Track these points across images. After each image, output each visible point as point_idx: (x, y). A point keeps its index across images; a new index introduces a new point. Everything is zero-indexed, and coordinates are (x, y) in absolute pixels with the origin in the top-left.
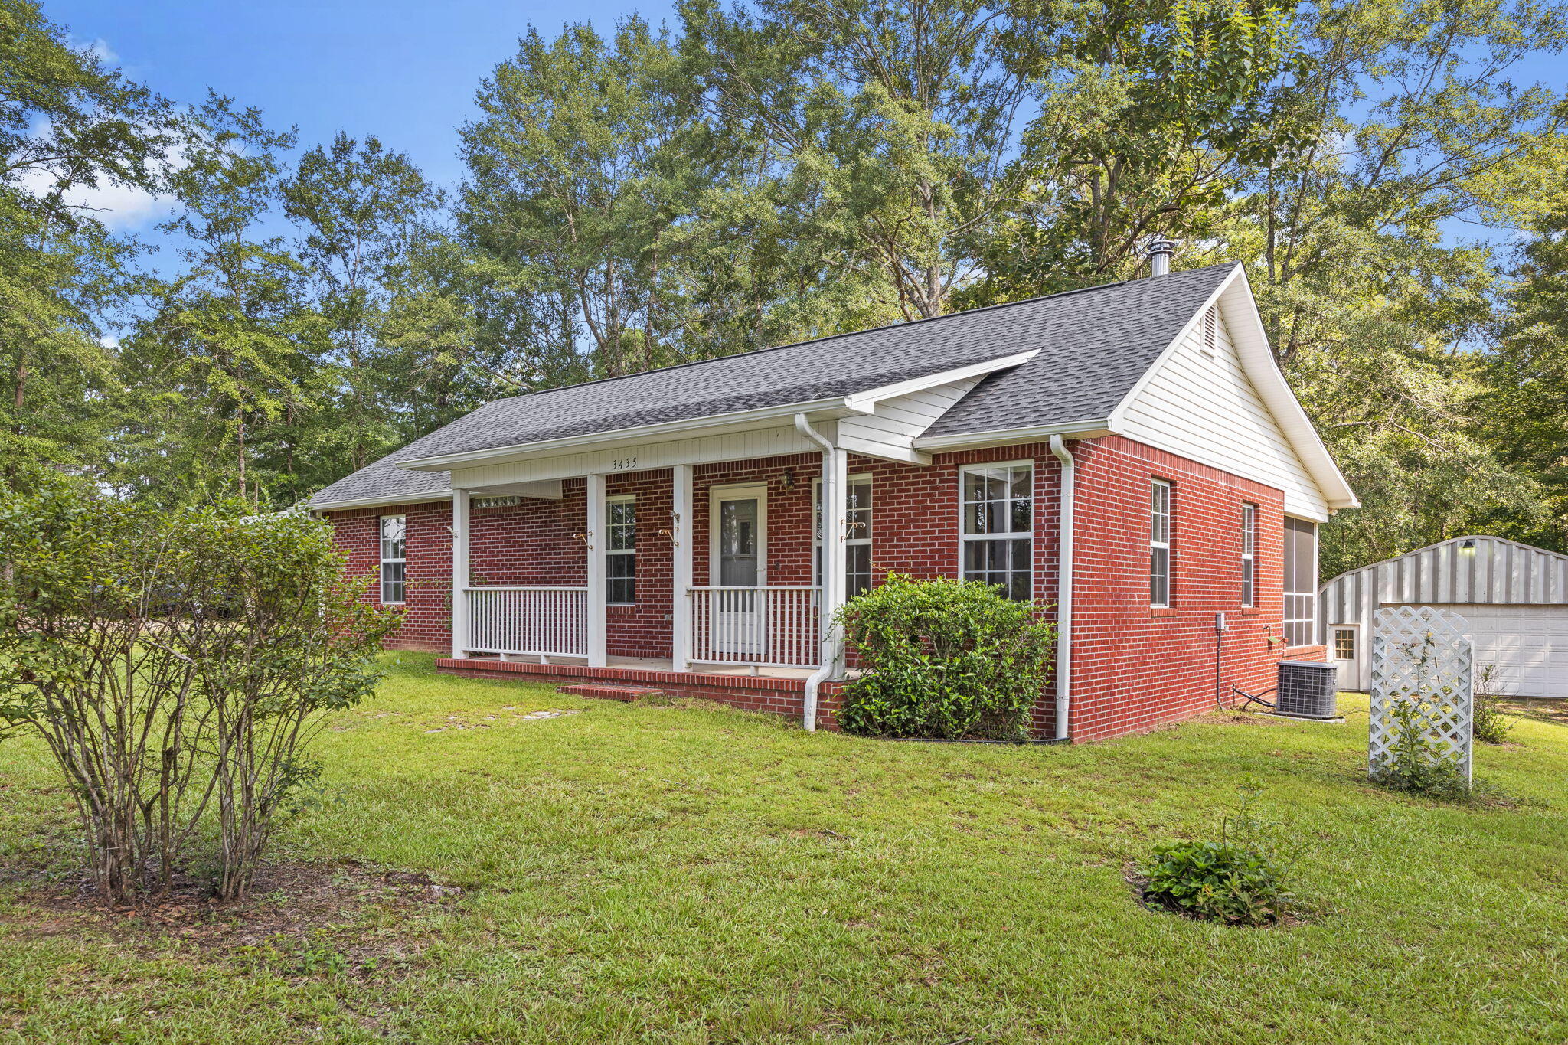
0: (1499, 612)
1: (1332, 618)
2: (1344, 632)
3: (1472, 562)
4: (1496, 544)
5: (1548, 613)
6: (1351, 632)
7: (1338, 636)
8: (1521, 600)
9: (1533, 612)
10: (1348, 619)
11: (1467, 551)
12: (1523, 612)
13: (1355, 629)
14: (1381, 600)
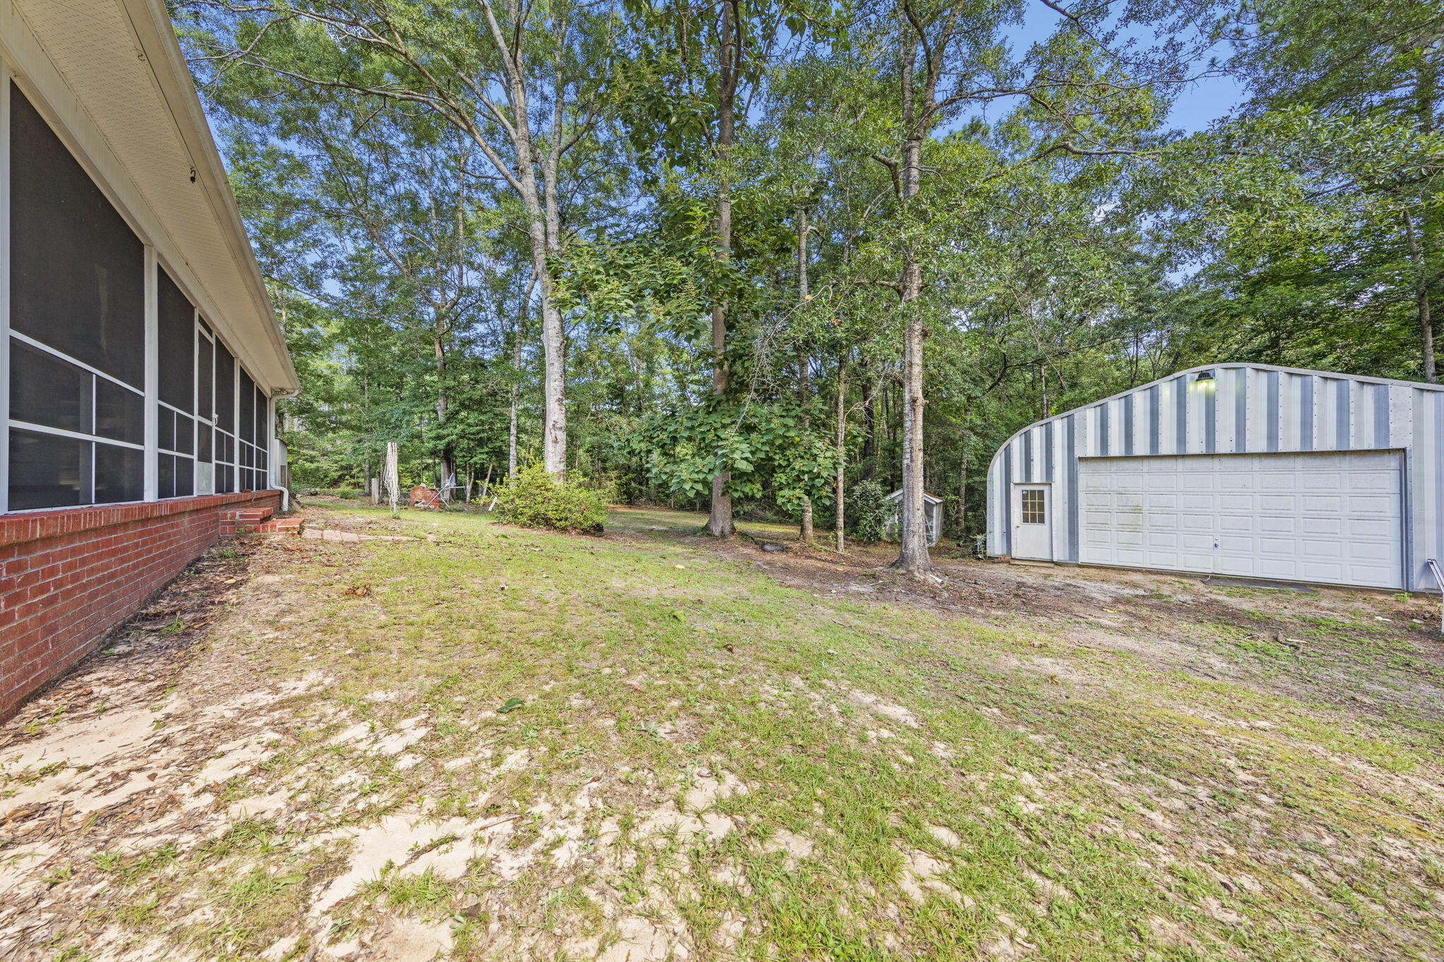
0: (1256, 464)
1: (1017, 476)
2: (1033, 492)
3: (1210, 401)
4: (1249, 372)
5: (1346, 463)
6: (1041, 493)
7: (1024, 497)
8: (1296, 446)
9: (1317, 462)
10: (1037, 476)
11: (1204, 385)
12: (1299, 463)
13: (1046, 489)
14: (1078, 453)
